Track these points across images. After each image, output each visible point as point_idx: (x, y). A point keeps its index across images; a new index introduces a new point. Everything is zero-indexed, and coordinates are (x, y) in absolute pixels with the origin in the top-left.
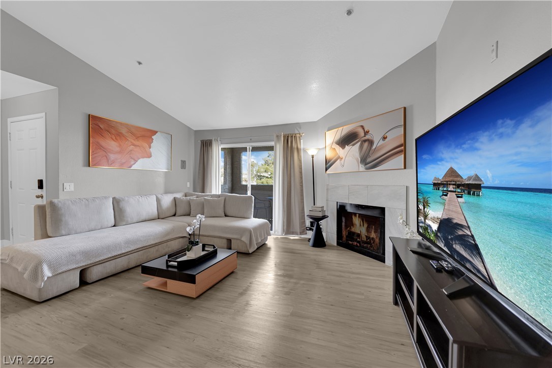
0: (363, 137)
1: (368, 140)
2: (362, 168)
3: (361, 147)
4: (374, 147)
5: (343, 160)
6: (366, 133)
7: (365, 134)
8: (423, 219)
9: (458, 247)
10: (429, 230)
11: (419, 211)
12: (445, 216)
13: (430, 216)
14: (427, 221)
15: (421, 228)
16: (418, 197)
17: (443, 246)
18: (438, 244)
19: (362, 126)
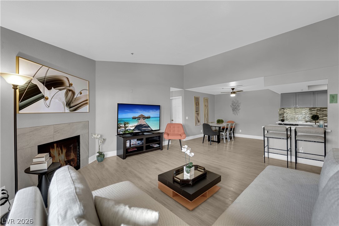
0: (68, 87)
6: (71, 85)
8: (124, 129)
9: (143, 129)
10: (129, 130)
11: (119, 127)
12: (138, 124)
13: (129, 126)
14: (127, 128)
15: (122, 132)
16: (118, 123)
17: (137, 131)
18: (135, 132)
19: (67, 78)
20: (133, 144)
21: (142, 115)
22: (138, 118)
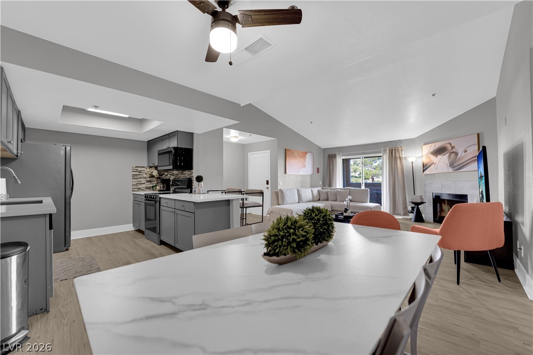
0: (451, 150)
1: (454, 152)
2: (451, 170)
3: (450, 156)
4: (459, 157)
5: (436, 165)
7: (452, 148)
19: (450, 143)
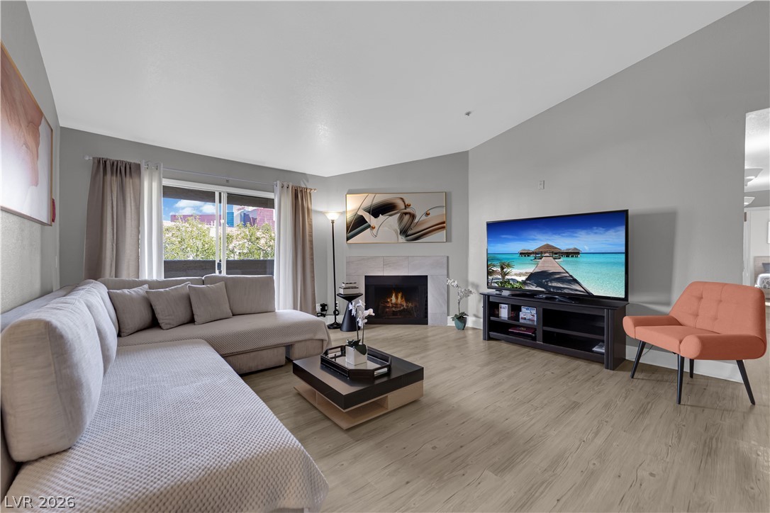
0: (403, 209)
1: (409, 213)
2: (402, 239)
3: (401, 219)
4: (416, 221)
5: (375, 231)
6: (407, 206)
7: (405, 207)
8: (500, 277)
9: (554, 284)
10: (511, 282)
11: (490, 272)
12: (537, 270)
13: (513, 273)
14: (507, 277)
15: (496, 283)
16: (489, 263)
17: (534, 288)
18: (527, 288)
19: (402, 199)
20: (525, 319)
21: (548, 246)
22: (536, 253)
